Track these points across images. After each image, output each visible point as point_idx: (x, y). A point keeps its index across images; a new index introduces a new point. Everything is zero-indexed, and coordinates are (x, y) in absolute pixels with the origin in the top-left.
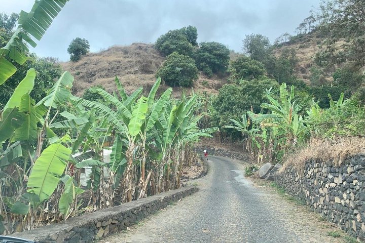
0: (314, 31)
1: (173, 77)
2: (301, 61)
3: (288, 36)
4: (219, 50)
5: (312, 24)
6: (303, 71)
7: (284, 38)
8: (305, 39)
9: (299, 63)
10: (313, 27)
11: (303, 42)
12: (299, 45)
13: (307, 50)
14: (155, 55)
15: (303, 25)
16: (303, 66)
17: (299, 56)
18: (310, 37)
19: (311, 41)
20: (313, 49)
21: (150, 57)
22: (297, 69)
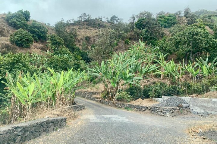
0: (85, 21)
1: (21, 42)
2: (78, 36)
3: (74, 21)
4: (43, 29)
5: (85, 17)
6: (79, 42)
7: (72, 21)
8: (81, 24)
9: (78, 37)
10: (85, 19)
11: (80, 25)
12: (78, 27)
13: (81, 31)
14: (5, 24)
15: (81, 16)
16: (79, 39)
17: (78, 33)
18: (84, 24)
19: (84, 27)
20: (84, 31)
21: (3, 26)
22: (76, 40)
